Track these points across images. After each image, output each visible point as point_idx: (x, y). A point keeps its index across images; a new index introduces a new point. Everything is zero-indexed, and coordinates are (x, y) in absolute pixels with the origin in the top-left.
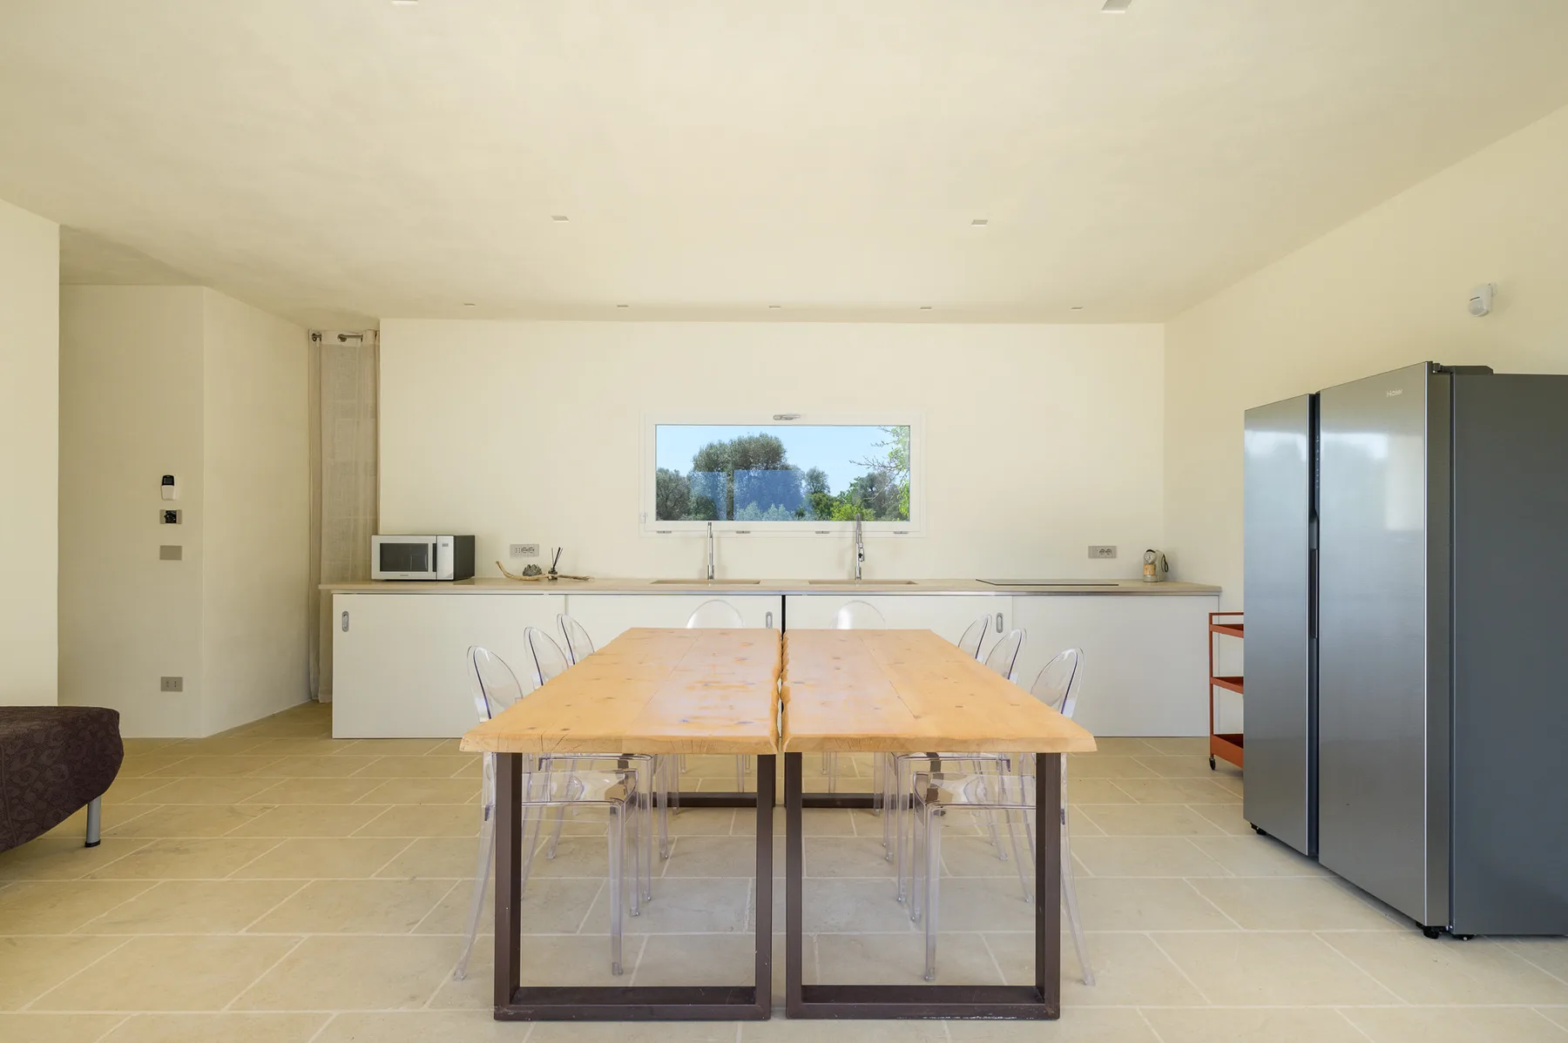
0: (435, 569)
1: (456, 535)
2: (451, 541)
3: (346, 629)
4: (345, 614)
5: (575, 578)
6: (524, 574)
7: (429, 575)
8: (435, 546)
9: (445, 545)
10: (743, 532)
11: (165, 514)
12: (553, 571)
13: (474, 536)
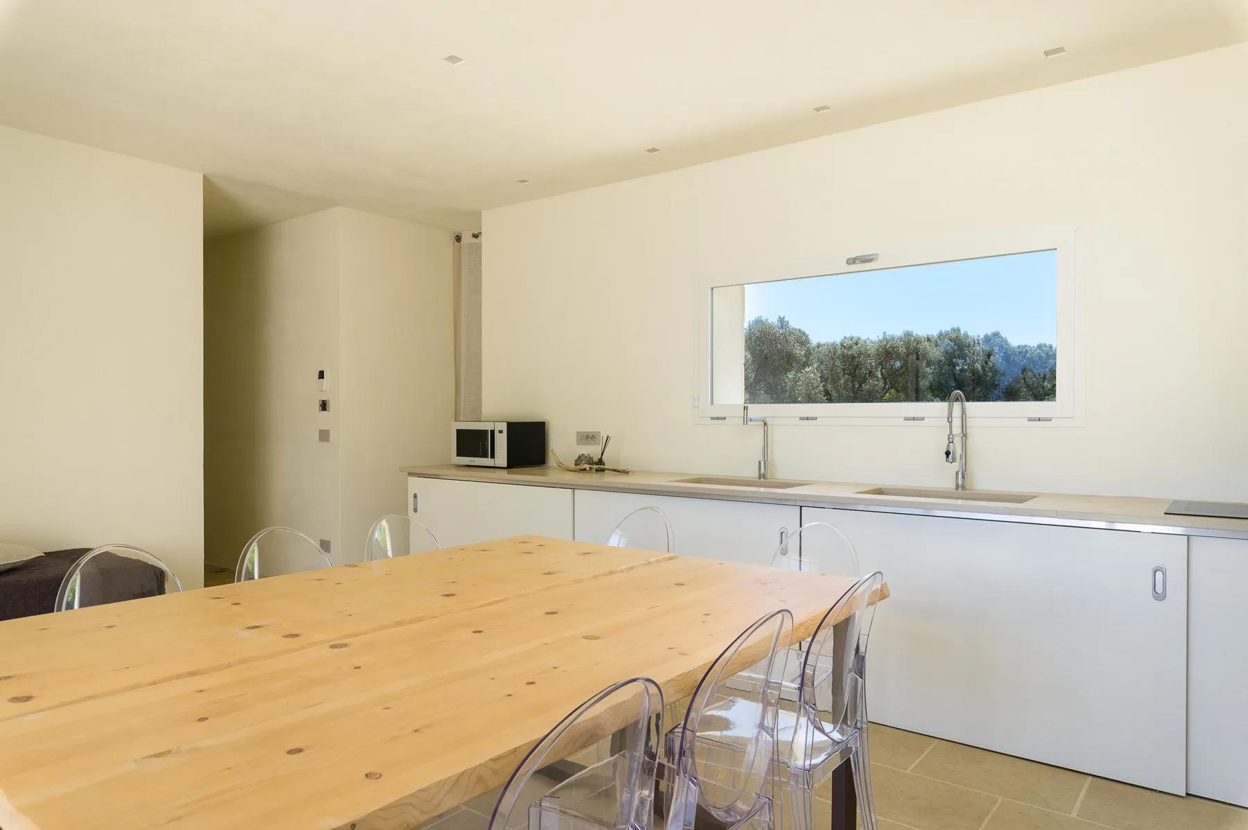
0: (493, 456)
1: (510, 421)
2: (504, 427)
3: (415, 510)
4: (415, 496)
5: (615, 470)
6: (576, 465)
7: (487, 461)
8: (493, 432)
9: (501, 432)
10: (808, 419)
11: (321, 403)
12: (600, 462)
13: (544, 422)
